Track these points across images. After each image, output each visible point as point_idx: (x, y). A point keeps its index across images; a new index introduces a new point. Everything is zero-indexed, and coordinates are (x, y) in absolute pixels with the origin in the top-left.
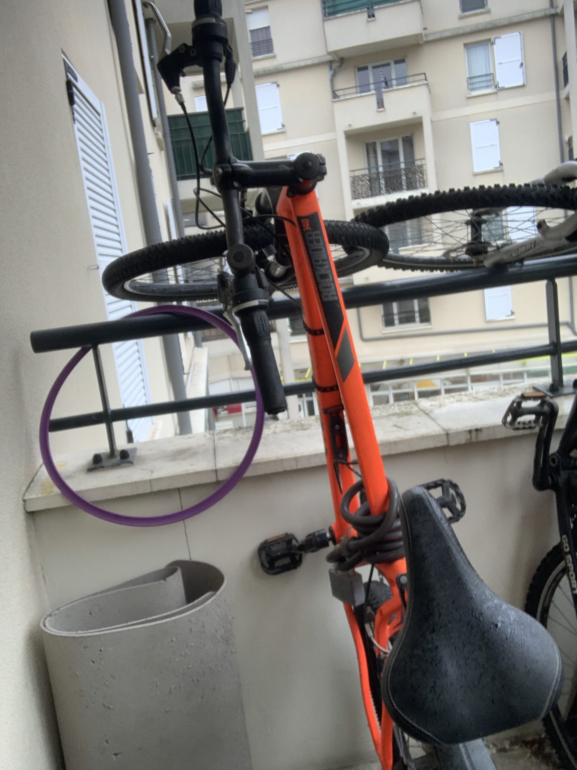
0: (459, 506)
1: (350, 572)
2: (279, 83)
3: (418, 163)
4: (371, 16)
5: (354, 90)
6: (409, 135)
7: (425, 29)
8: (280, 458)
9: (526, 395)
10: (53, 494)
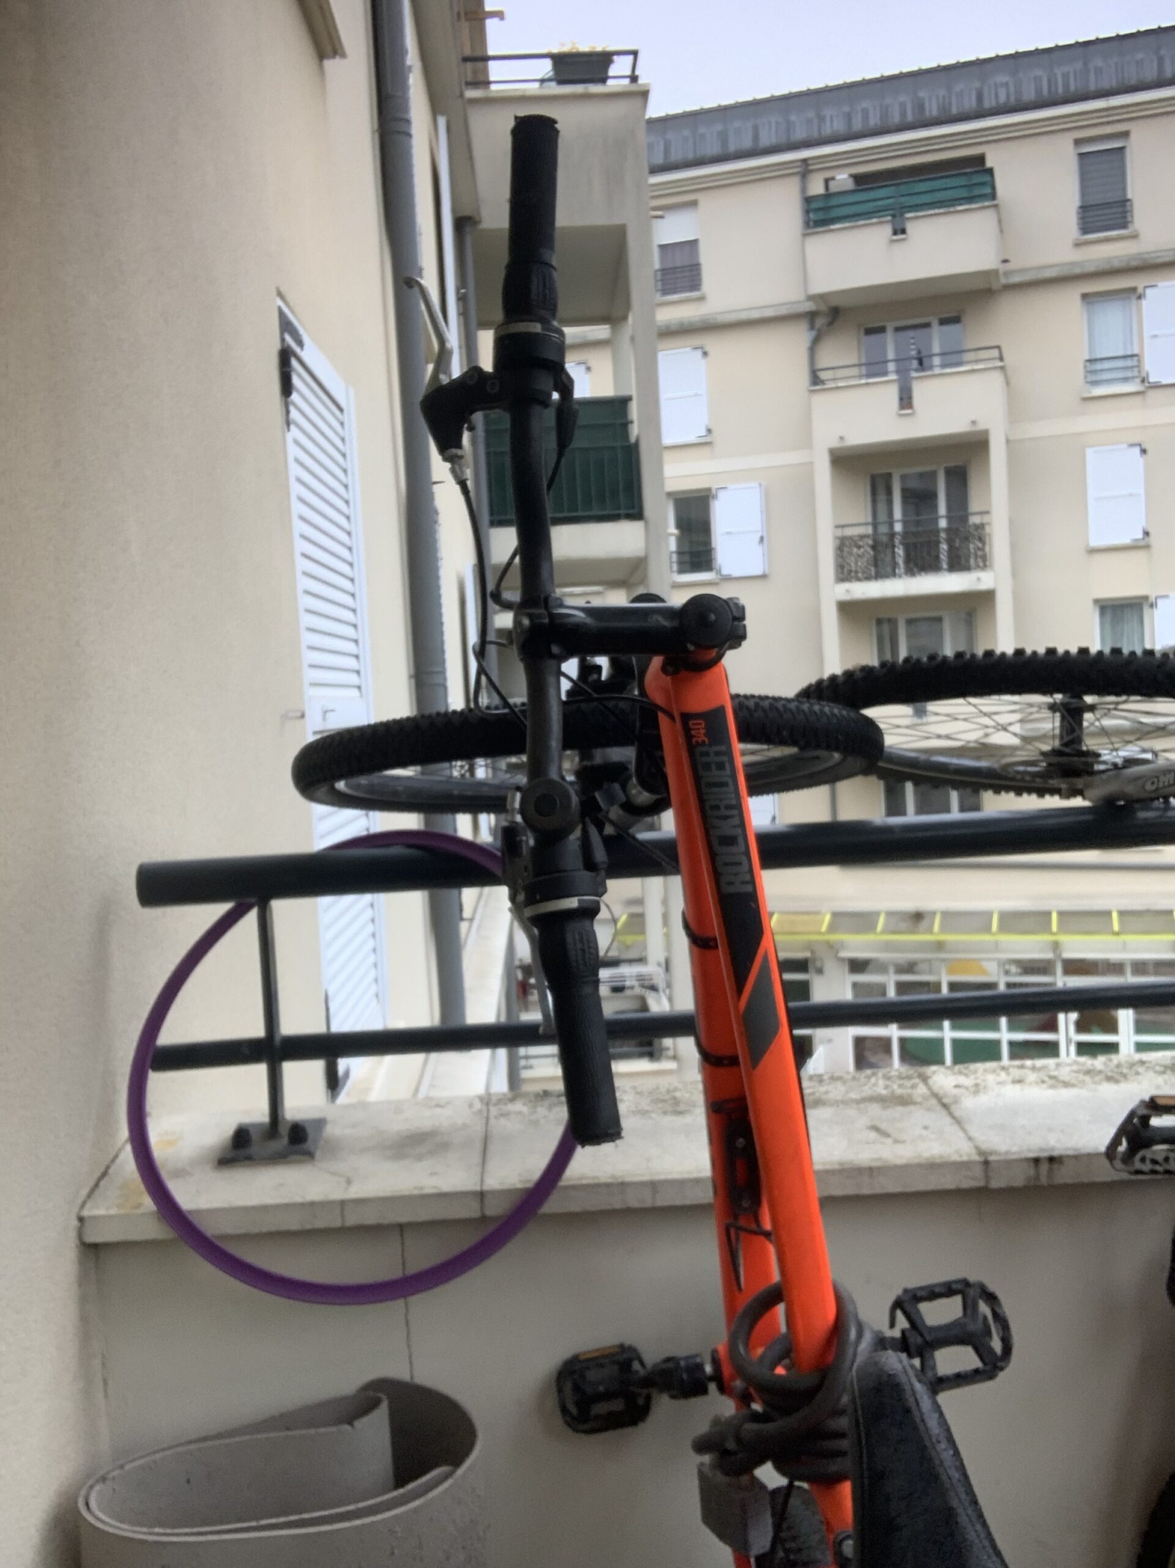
0: (997, 1345)
1: (744, 1479)
2: (707, 349)
3: (974, 520)
4: (899, 231)
5: (855, 371)
6: (959, 463)
7: (1005, 261)
8: (620, 1180)
9: (1160, 1102)
10: (139, 1211)
